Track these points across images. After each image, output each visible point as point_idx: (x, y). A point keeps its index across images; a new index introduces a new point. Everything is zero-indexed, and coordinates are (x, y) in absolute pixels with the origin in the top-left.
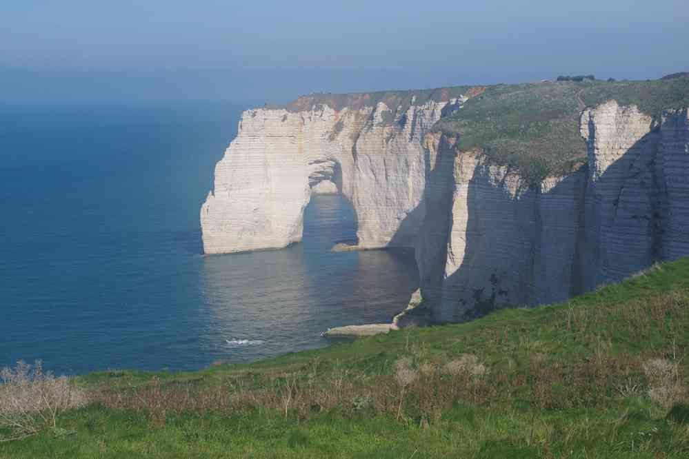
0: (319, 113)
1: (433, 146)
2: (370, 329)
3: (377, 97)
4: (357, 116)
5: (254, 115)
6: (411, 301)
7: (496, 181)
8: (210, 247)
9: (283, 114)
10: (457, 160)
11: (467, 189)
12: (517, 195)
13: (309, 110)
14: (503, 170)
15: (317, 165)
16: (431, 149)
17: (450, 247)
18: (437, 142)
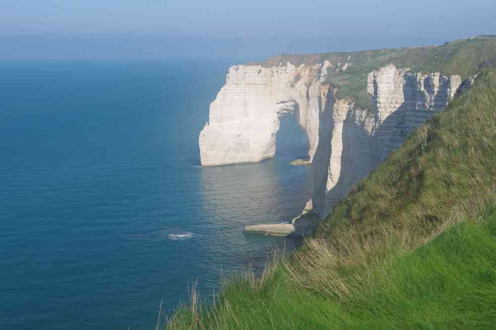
0: (284, 68)
1: (324, 94)
2: (275, 227)
3: (325, 57)
4: (311, 70)
5: (237, 69)
6: (306, 208)
7: (360, 121)
8: (205, 161)
9: (258, 69)
10: (335, 105)
11: (342, 127)
12: (372, 132)
13: (277, 66)
14: (364, 113)
15: (282, 105)
16: (323, 96)
17: (330, 169)
18: (327, 91)
